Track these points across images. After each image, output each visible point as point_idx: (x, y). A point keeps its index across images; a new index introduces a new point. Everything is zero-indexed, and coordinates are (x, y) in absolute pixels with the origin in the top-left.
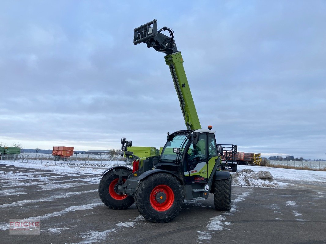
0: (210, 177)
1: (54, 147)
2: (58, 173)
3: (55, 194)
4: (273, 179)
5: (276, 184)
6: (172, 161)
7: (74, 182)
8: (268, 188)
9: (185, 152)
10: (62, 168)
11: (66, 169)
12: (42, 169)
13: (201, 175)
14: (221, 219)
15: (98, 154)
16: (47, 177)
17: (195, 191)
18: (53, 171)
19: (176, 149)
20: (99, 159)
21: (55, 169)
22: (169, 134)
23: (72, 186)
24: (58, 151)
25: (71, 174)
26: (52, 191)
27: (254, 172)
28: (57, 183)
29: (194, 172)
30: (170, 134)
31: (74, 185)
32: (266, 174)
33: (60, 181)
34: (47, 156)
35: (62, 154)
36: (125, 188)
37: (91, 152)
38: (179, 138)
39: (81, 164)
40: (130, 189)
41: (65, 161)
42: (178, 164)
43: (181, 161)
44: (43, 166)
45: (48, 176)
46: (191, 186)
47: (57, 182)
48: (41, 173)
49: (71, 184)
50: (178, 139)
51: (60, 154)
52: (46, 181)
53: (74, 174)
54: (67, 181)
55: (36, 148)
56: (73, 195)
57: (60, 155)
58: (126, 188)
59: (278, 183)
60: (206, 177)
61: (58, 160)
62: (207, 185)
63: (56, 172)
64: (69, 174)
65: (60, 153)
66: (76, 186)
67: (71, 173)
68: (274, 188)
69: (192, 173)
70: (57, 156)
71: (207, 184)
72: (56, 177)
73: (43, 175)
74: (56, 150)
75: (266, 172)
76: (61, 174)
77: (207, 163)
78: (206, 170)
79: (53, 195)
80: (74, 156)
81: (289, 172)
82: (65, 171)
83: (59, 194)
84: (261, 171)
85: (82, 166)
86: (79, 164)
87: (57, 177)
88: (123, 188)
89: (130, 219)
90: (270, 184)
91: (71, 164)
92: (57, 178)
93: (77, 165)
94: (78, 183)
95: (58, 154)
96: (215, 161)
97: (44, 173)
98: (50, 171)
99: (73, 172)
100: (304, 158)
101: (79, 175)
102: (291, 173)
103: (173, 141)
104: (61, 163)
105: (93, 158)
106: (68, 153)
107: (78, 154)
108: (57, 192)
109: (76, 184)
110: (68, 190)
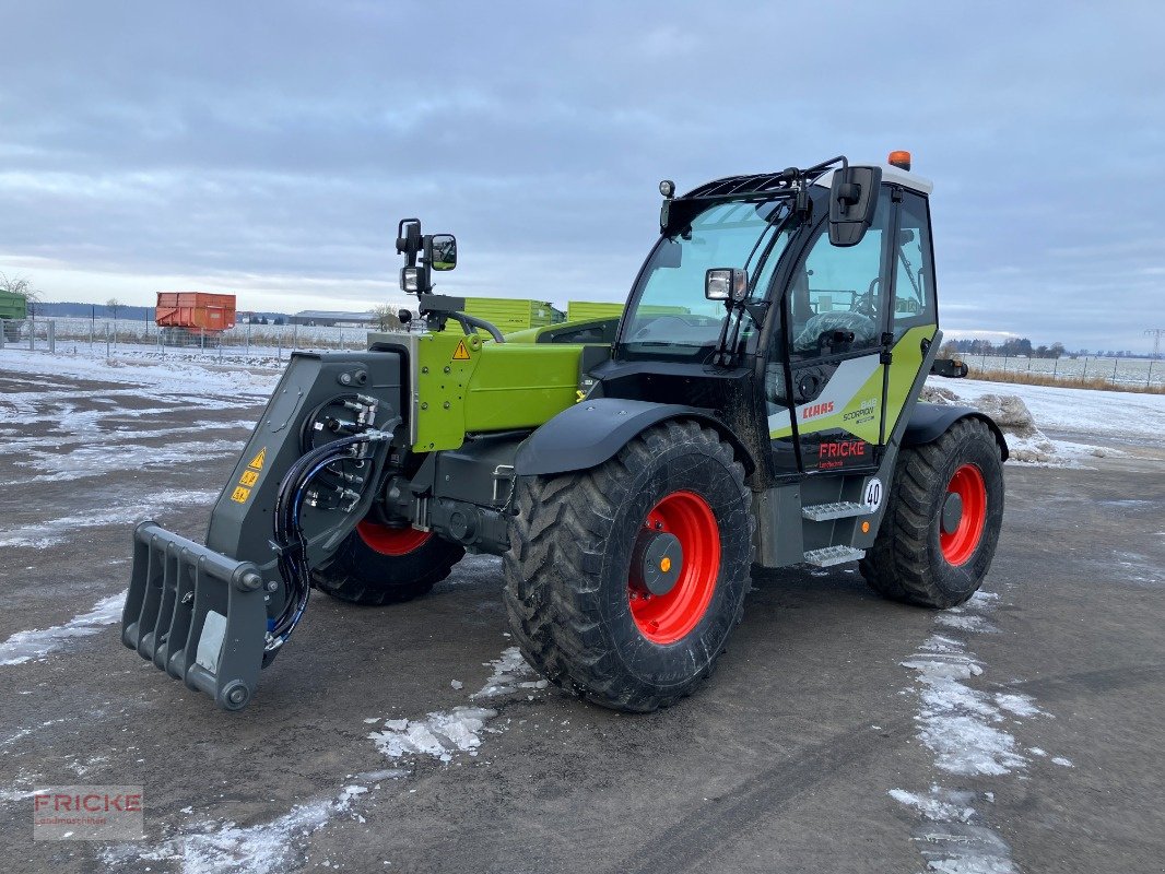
0: (891, 439)
1: (160, 295)
2: (151, 397)
3: (88, 500)
4: (1033, 430)
5: (1044, 448)
6: (693, 352)
7: (207, 436)
8: (1025, 464)
9: (775, 299)
10: (178, 374)
11: (194, 377)
12: (94, 377)
13: (850, 427)
14: (965, 672)
15: (338, 324)
16: (95, 414)
17: (819, 518)
18: (137, 387)
19: (721, 279)
20: (337, 341)
21: (148, 380)
22: (670, 195)
23: (189, 458)
24: (178, 309)
25: (205, 401)
26: (84, 483)
27: (957, 398)
28: (130, 441)
29: (817, 411)
30: (679, 194)
31: (202, 453)
32: (1006, 408)
33: (144, 434)
34: (138, 327)
35: (193, 321)
36: (422, 496)
37: (313, 319)
38: (730, 219)
39: (267, 361)
40: (451, 505)
41: (205, 347)
42: (732, 367)
43: (750, 349)
44: (100, 368)
45: (101, 407)
46: (798, 487)
47: (132, 435)
48: (78, 395)
49: (190, 445)
50: (720, 225)
51: (183, 320)
52: (80, 432)
53: (220, 398)
54: (179, 433)
55: (109, 299)
56: (176, 506)
57: (183, 326)
58: (428, 494)
59: (1054, 443)
60: (875, 442)
61: (179, 345)
62: (875, 482)
63: (149, 390)
64: (198, 401)
65: (185, 316)
66: (211, 457)
67: (209, 396)
68: (1051, 465)
69: (809, 419)
70: (175, 329)
71: (872, 474)
72: (135, 413)
73: (83, 405)
74: (167, 304)
75: (1006, 402)
76: (165, 400)
77: (886, 360)
78: (876, 403)
79: (80, 505)
80: (241, 329)
81: (1051, 397)
82: (185, 390)
83: (108, 503)
84: (989, 396)
85: (268, 366)
86: (260, 358)
87: (144, 411)
88: (416, 494)
89: (457, 684)
90: (1023, 447)
91: (229, 359)
92: (142, 416)
93: (250, 363)
94: (226, 444)
95: (177, 319)
96: (923, 347)
97: (96, 393)
98: (123, 387)
99: (220, 393)
100: (1067, 348)
101: (241, 405)
102: (1059, 403)
103: (693, 233)
104: (190, 357)
105: (315, 340)
106: (216, 316)
107: (265, 322)
108: (104, 494)
109: (213, 446)
110: (166, 477)
